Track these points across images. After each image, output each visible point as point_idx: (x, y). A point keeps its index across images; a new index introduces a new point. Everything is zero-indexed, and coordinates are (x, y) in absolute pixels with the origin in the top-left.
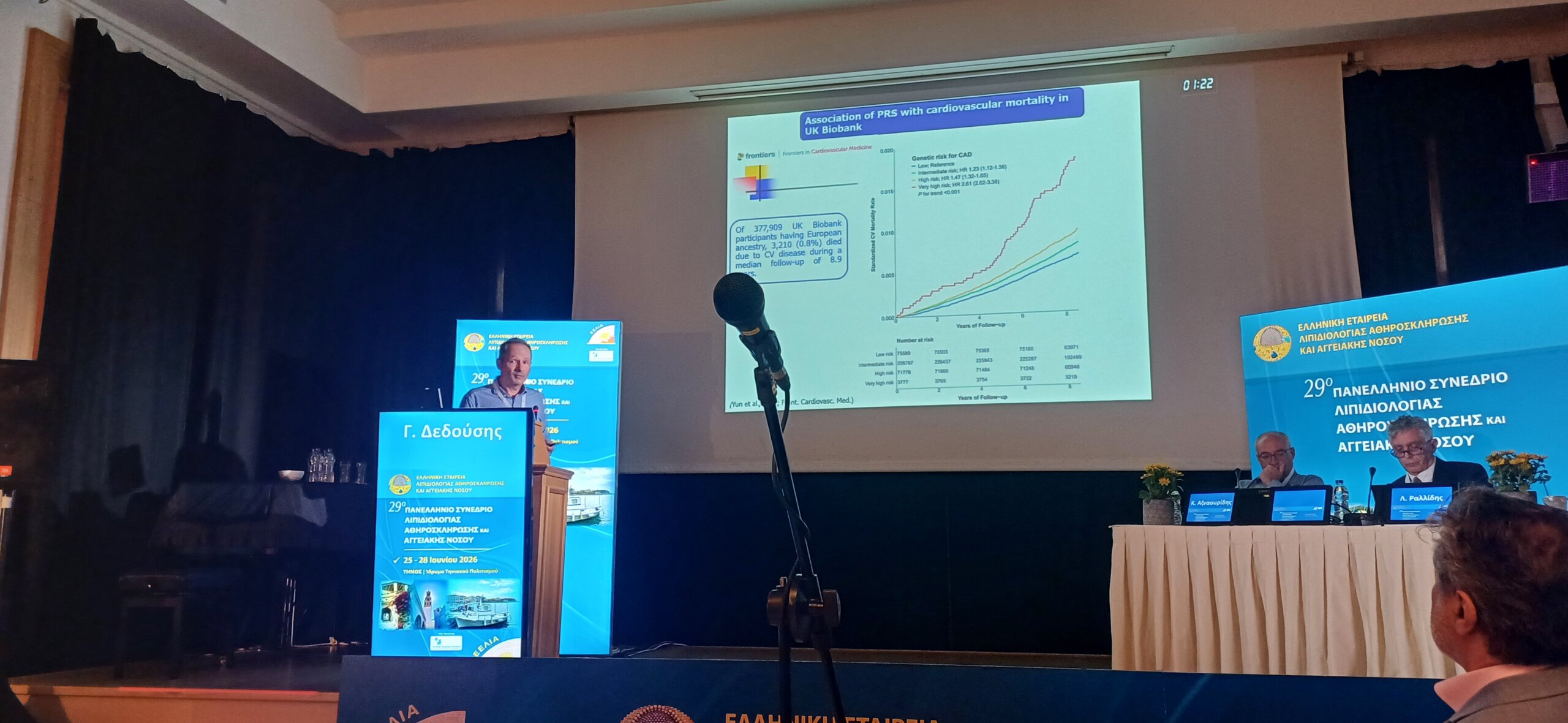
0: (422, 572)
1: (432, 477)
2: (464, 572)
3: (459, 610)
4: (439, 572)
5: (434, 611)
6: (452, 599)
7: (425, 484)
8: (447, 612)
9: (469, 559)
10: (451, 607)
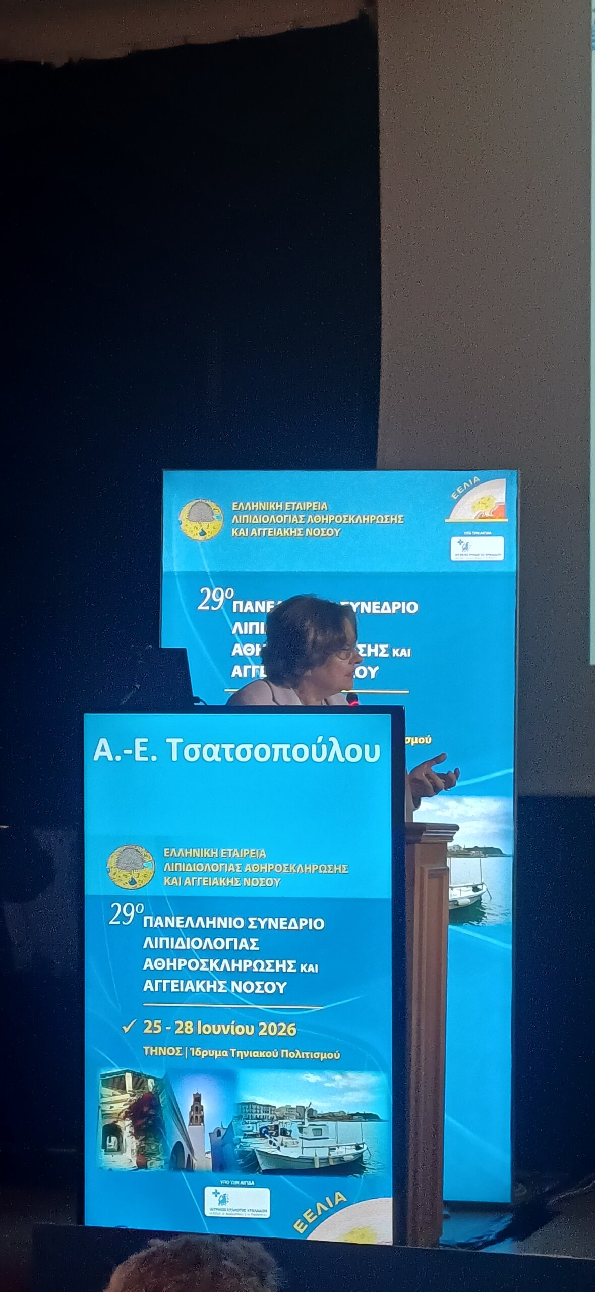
0: (182, 1051)
1: (197, 853)
2: (269, 1054)
3: (262, 1134)
4: (217, 1054)
5: (210, 1133)
6: (246, 1111)
7: (181, 867)
8: (236, 1137)
9: (280, 1028)
10: (245, 1128)
